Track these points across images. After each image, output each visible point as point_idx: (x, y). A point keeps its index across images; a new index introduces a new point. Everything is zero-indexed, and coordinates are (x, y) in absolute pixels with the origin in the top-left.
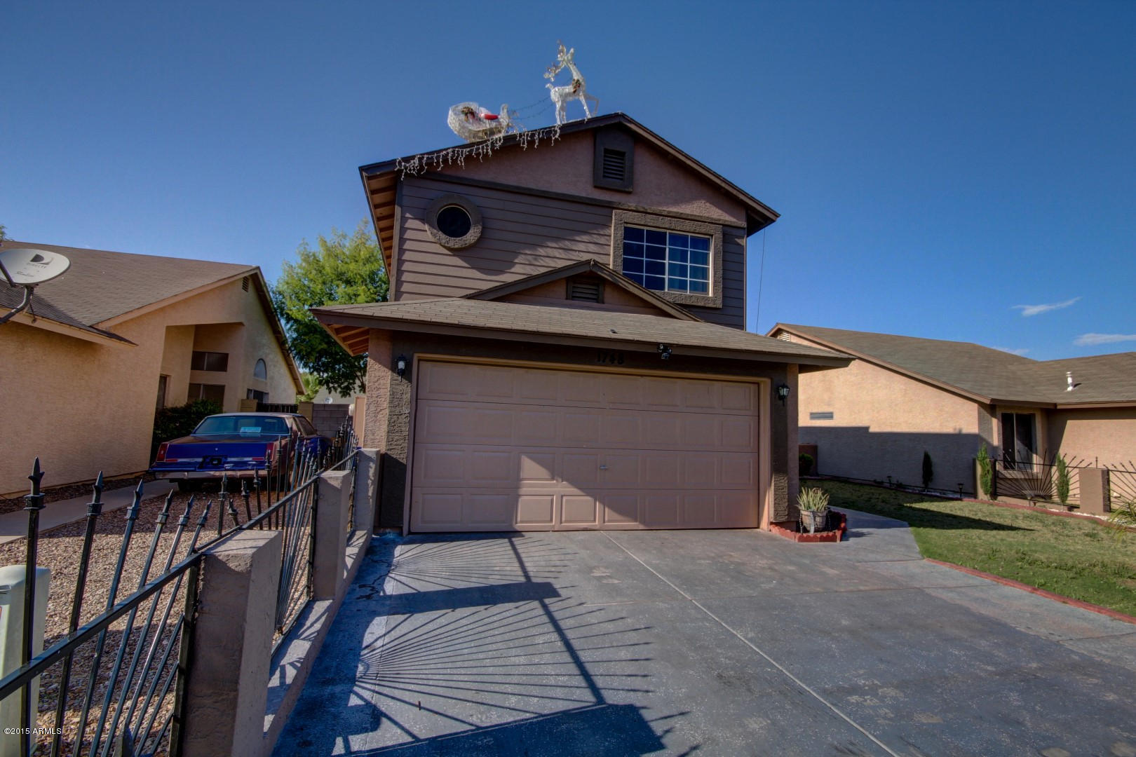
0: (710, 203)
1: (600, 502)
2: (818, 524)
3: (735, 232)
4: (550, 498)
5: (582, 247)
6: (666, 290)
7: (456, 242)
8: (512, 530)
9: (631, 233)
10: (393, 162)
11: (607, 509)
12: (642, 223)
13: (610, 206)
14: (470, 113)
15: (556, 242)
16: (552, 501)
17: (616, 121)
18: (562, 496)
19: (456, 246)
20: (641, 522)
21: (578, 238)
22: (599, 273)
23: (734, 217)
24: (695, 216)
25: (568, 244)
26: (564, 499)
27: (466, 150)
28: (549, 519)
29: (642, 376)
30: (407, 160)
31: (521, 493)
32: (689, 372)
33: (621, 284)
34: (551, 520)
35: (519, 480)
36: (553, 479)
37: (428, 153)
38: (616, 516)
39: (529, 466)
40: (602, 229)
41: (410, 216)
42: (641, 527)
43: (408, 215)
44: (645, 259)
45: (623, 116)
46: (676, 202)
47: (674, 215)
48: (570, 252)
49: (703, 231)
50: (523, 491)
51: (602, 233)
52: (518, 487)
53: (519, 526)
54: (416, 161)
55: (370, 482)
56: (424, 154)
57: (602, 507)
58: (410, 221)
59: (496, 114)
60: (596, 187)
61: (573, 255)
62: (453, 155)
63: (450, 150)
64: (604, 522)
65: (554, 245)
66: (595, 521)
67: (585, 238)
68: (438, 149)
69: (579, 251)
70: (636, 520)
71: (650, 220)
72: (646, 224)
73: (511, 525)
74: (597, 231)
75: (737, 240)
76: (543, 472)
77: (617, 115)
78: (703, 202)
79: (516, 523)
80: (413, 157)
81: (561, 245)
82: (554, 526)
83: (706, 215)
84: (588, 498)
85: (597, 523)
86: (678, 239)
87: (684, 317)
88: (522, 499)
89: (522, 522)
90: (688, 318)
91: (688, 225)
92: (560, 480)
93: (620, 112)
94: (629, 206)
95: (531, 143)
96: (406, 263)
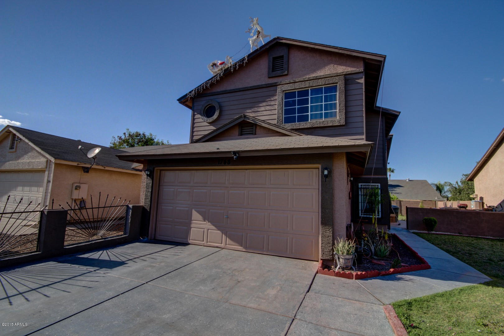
0: (337, 65)
1: (225, 234)
2: (342, 264)
3: (354, 76)
4: (203, 230)
5: (263, 109)
6: (309, 121)
7: (211, 120)
8: (187, 243)
9: (289, 95)
10: (186, 95)
11: (227, 239)
12: (293, 88)
13: (275, 85)
14: (214, 65)
15: (250, 109)
16: (204, 231)
17: (275, 42)
18: (208, 230)
19: (210, 122)
20: (244, 248)
21: (261, 105)
22: (248, 120)
23: (355, 68)
24: (326, 75)
25: (256, 109)
26: (209, 231)
27: (210, 81)
28: (202, 240)
29: (247, 169)
30: (190, 92)
31: (192, 227)
32: (265, 165)
33: (258, 124)
34: (203, 241)
35: (191, 220)
36: (205, 221)
37: (197, 87)
38: (231, 242)
39: (195, 215)
40: (272, 97)
41: (197, 113)
42: (244, 250)
43: (196, 113)
44: (297, 107)
45: (278, 38)
46: (314, 71)
47: (312, 78)
48: (258, 112)
49: (331, 82)
50: (192, 225)
51: (272, 99)
52: (190, 224)
53: (190, 241)
54: (194, 91)
55: (130, 217)
56: (196, 88)
57: (225, 237)
58: (196, 115)
59: (224, 61)
60: (269, 78)
61: (259, 114)
62: (206, 85)
63: (204, 83)
64: (226, 245)
65: (250, 111)
66: (222, 243)
67: (264, 104)
68: (200, 84)
69: (262, 111)
70: (241, 246)
71: (297, 86)
72: (295, 88)
73: (187, 241)
74: (270, 99)
75: (357, 81)
76: (200, 217)
77: (275, 39)
78: (332, 65)
79: (190, 240)
80: (192, 91)
81: (253, 110)
82: (204, 244)
83: (334, 72)
84: (219, 232)
85: (223, 245)
86: (317, 91)
87: (294, 134)
88: (192, 229)
89: (192, 240)
90: (296, 135)
91: (320, 82)
92: (208, 222)
93: (276, 37)
94: (286, 82)
95: (235, 68)
96: (195, 132)
